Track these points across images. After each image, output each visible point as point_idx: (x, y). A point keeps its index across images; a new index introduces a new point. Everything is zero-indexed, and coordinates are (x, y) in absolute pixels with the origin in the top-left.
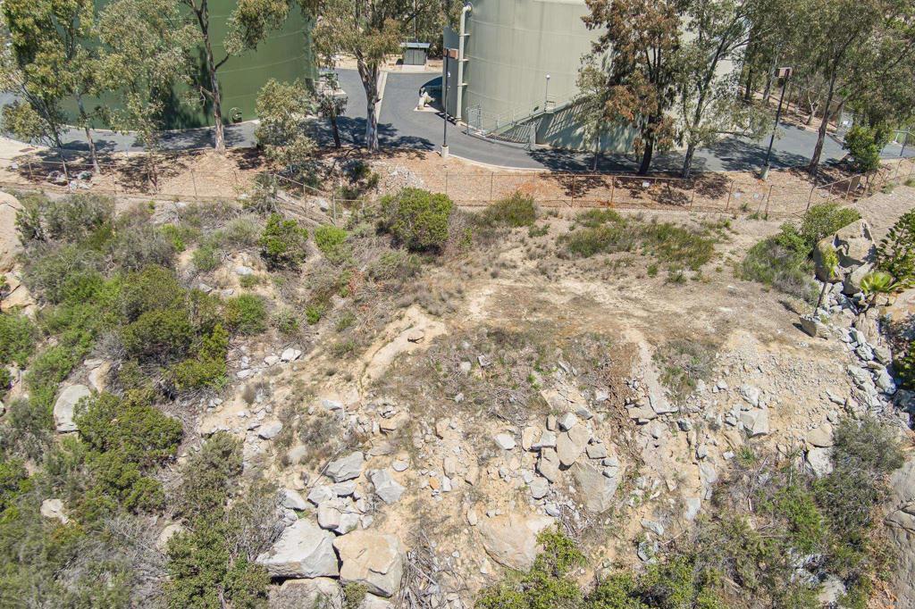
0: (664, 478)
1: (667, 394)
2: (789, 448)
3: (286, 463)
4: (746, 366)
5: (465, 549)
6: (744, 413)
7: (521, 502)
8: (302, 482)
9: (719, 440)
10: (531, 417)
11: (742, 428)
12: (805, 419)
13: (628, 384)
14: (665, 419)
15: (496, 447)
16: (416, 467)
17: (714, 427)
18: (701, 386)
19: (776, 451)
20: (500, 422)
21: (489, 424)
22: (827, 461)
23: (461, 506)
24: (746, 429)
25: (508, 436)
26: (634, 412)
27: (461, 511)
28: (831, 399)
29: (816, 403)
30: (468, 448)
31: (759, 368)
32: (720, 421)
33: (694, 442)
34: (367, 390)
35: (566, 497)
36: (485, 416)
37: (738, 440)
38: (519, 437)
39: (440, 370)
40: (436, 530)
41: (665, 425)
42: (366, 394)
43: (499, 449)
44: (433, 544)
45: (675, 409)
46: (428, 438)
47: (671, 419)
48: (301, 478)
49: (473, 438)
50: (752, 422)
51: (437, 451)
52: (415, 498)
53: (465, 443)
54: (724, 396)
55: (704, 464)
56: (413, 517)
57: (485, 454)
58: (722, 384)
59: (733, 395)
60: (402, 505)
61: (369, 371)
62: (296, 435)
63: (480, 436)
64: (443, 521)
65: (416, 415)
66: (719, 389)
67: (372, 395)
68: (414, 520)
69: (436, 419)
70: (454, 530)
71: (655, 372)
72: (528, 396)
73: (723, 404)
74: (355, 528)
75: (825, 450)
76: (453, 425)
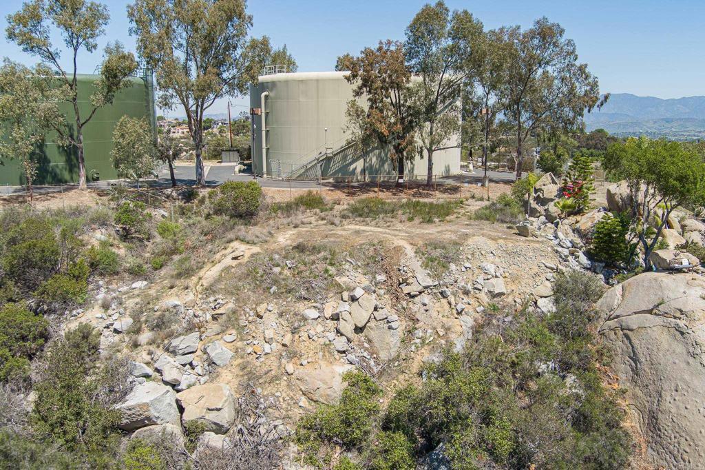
0: (435, 328)
1: (429, 274)
2: (523, 300)
3: (136, 345)
4: (482, 252)
5: (285, 390)
6: (486, 281)
7: (327, 354)
8: (149, 356)
9: (472, 301)
10: (329, 296)
11: (486, 291)
12: (531, 281)
13: (399, 270)
14: (430, 291)
15: (305, 319)
16: (242, 340)
17: (466, 293)
18: (453, 266)
19: (514, 303)
20: (306, 302)
21: (298, 305)
22: (551, 305)
23: (280, 362)
24: (490, 292)
25: (313, 310)
26: (406, 289)
27: (280, 365)
28: (546, 266)
29: (536, 269)
30: (283, 323)
31: (492, 253)
32: (470, 287)
33: (453, 303)
34: (200, 293)
35: (362, 350)
36: (294, 300)
37: (485, 299)
38: (321, 310)
39: (257, 273)
40: (261, 381)
41: (430, 296)
42: (200, 296)
43: (306, 320)
44: (259, 390)
45: (436, 283)
46: (250, 319)
47: (434, 291)
48: (148, 354)
49: (286, 315)
50: (494, 286)
51: (258, 327)
52: (243, 360)
53: (280, 319)
54: (470, 272)
55: (463, 317)
56: (241, 373)
57: (296, 324)
58: (467, 265)
59: (476, 271)
60: (232, 365)
61: (202, 282)
62: (143, 326)
63: (291, 314)
64: (266, 374)
65: (240, 305)
66: (466, 268)
67: (205, 296)
68: (242, 376)
69: (256, 305)
70: (276, 378)
71: (418, 261)
72: (325, 282)
73: (471, 277)
74: (194, 384)
75: (548, 299)
76: (269, 308)
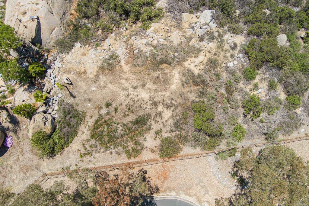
1: (117, 54)
18: (107, 57)
20: (164, 44)
21: (167, 44)
61: (204, 54)
62: (218, 37)
64: (175, 27)
67: (201, 48)
70: (171, 26)
